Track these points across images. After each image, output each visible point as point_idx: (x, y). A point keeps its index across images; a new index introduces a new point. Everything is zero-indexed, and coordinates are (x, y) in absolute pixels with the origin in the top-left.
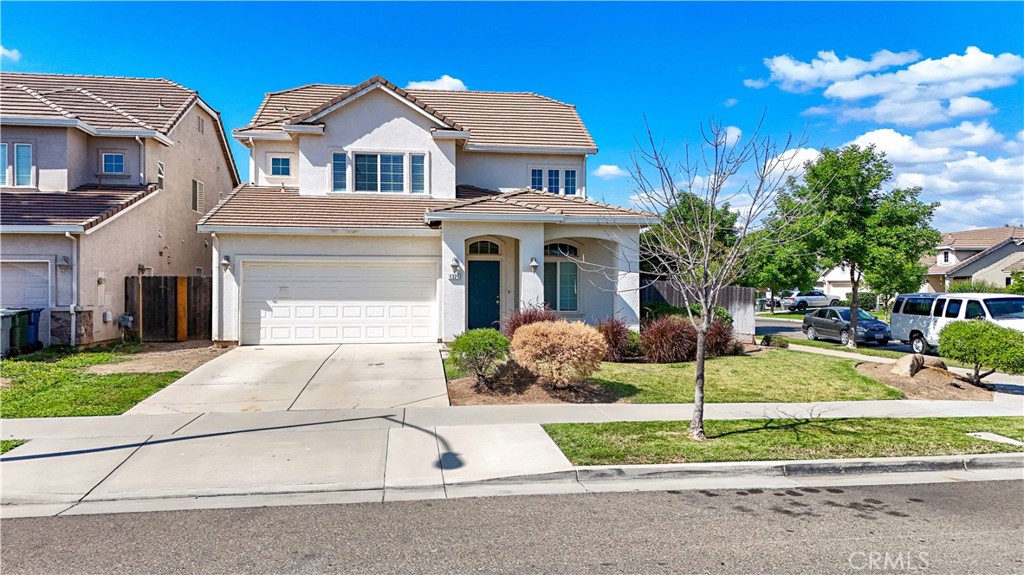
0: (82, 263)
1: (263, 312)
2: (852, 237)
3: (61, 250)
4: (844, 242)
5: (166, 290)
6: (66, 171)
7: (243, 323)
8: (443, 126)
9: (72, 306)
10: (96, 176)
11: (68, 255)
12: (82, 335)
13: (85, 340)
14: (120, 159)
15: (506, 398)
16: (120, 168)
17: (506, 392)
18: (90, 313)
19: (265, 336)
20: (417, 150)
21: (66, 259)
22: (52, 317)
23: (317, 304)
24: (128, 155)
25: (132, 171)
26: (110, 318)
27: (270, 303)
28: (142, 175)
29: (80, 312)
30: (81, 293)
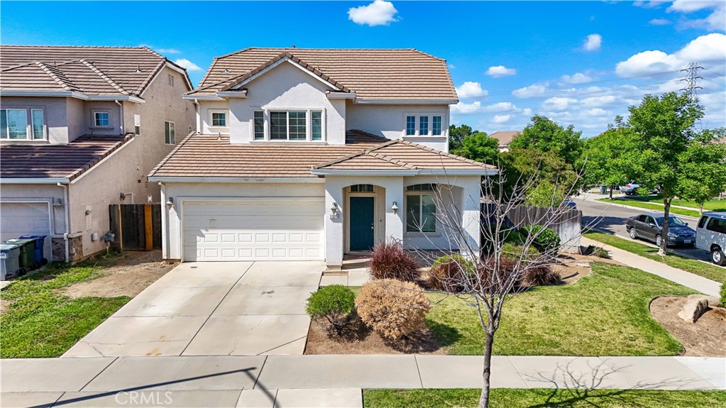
0: (71, 203)
1: (198, 237)
2: (665, 170)
3: (57, 195)
4: (658, 175)
5: (137, 214)
6: (67, 128)
7: (184, 246)
8: (335, 90)
9: (65, 234)
10: (91, 129)
11: (61, 198)
12: (73, 254)
13: (76, 257)
14: (106, 116)
15: (350, 344)
16: (106, 123)
17: (350, 339)
18: (79, 238)
19: (200, 255)
20: (316, 107)
21: (60, 201)
22: (53, 241)
23: (237, 232)
24: (112, 113)
25: (115, 126)
26: (96, 237)
27: (204, 232)
28: (121, 127)
29: (71, 239)
30: (72, 224)
